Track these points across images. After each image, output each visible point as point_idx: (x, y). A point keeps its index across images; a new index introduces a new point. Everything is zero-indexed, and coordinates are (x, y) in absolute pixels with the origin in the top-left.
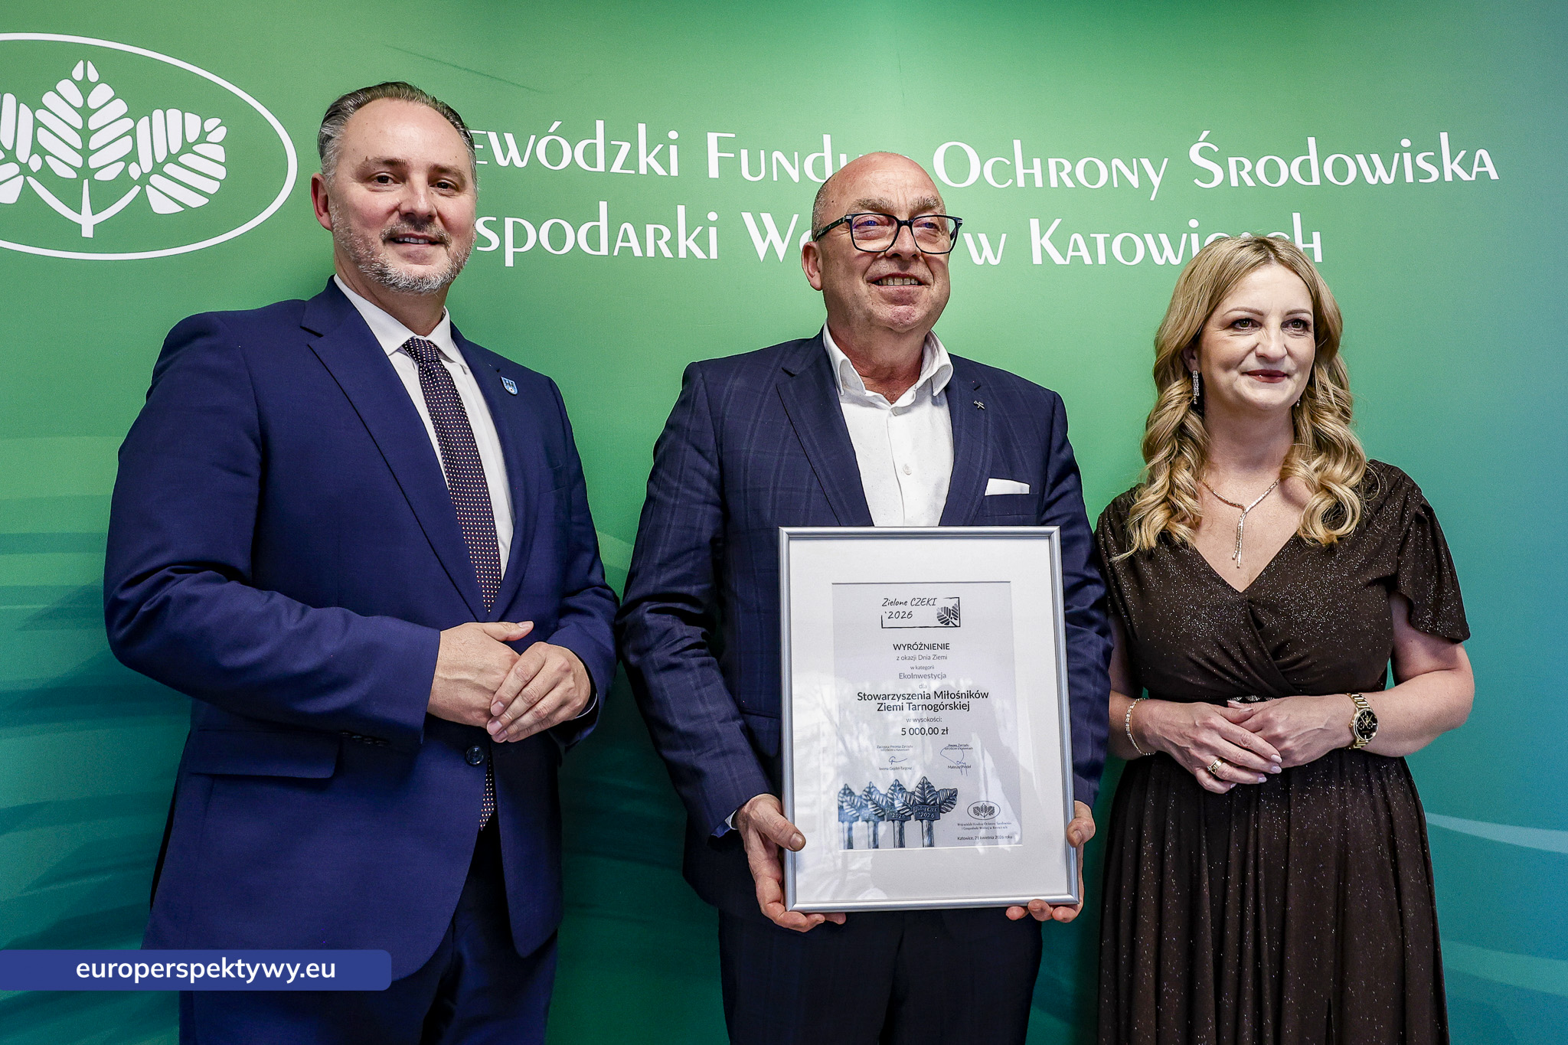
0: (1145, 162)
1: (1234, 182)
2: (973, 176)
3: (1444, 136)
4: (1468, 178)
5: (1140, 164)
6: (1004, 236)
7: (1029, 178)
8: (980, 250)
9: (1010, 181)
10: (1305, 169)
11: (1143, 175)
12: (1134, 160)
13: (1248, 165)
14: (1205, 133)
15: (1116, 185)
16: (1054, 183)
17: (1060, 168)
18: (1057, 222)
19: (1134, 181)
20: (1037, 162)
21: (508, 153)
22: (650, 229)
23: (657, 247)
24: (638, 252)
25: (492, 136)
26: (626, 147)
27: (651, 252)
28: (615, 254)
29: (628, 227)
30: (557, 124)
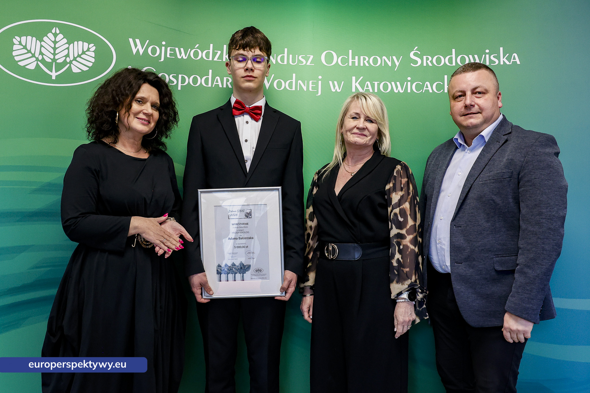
0: (394, 58)
1: (425, 65)
2: (334, 62)
3: (501, 49)
4: (509, 64)
5: (392, 58)
6: (343, 82)
7: (353, 63)
8: (334, 87)
9: (347, 64)
10: (450, 60)
11: (393, 61)
12: (390, 57)
13: (430, 58)
14: (416, 47)
15: (383, 65)
16: (362, 65)
17: (364, 59)
18: (362, 77)
19: (390, 64)
20: (357, 57)
21: (181, 54)
22: (225, 79)
23: (227, 85)
24: (220, 86)
25: (177, 49)
26: (219, 52)
27: (225, 86)
28: (213, 86)
29: (218, 78)
30: (198, 45)
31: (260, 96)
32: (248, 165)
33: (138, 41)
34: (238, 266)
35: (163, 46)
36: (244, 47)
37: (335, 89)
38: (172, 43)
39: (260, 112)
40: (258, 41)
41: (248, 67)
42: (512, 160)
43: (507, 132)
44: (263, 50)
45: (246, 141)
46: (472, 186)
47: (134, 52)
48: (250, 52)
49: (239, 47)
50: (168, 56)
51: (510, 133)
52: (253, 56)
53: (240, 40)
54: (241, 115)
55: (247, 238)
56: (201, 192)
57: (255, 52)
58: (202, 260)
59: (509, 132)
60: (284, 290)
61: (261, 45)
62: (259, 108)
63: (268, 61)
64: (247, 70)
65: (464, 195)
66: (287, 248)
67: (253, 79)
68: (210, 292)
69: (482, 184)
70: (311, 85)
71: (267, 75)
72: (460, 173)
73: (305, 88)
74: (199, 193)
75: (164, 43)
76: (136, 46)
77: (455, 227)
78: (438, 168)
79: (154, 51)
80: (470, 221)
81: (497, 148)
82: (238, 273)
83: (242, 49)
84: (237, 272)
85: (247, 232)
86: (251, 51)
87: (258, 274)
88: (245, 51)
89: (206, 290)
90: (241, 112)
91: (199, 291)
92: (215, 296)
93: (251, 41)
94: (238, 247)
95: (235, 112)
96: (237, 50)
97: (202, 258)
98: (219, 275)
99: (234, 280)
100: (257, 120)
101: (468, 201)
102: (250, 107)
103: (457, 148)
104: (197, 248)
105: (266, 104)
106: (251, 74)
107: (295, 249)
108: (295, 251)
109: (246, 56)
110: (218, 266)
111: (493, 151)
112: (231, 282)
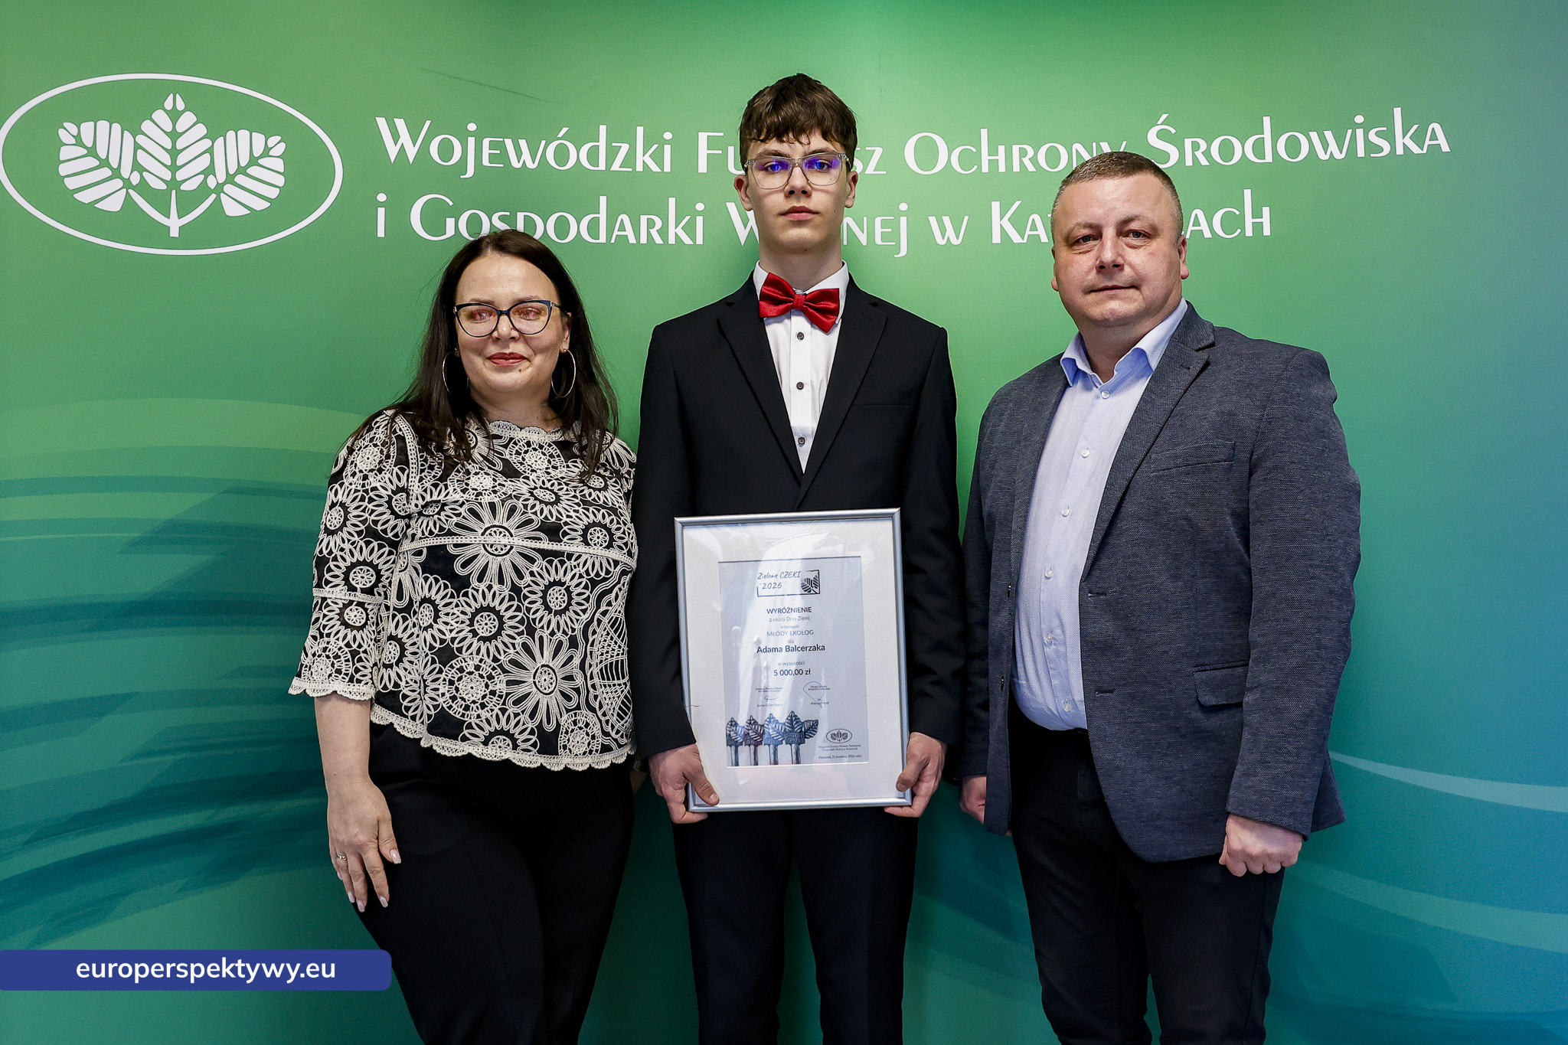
1: (1189, 162)
2: (941, 164)
7: (993, 164)
8: (944, 232)
9: (976, 167)
12: (1094, 144)
13: (1203, 145)
17: (1023, 153)
18: (1017, 204)
20: (1001, 149)
21: (522, 157)
22: (644, 219)
23: (649, 235)
24: (632, 240)
25: (509, 143)
26: (625, 147)
27: (644, 240)
28: (613, 241)
29: (625, 218)
30: (565, 130)
31: (833, 262)
32: (804, 453)
33: (400, 123)
34: (784, 724)
35: (472, 133)
36: (779, 132)
37: (946, 238)
38: (495, 127)
39: (833, 306)
40: (816, 113)
41: (793, 187)
42: (1231, 414)
43: (1205, 343)
44: (833, 137)
45: (800, 386)
46: (1130, 483)
47: (393, 156)
48: (797, 143)
49: (767, 132)
50: (486, 162)
51: (1212, 345)
52: (806, 154)
53: (769, 114)
54: (783, 317)
55: (808, 649)
56: (684, 525)
57: (809, 144)
58: (688, 712)
59: (1210, 342)
60: (909, 785)
61: (827, 123)
62: (832, 295)
63: (849, 166)
64: (791, 193)
65: (1112, 508)
66: (916, 671)
67: (809, 216)
68: (709, 797)
69: (1159, 477)
70: (878, 230)
71: (848, 203)
72: (1087, 453)
73: (863, 238)
74: (678, 527)
75: (472, 127)
76: (396, 136)
77: (1090, 595)
78: (1019, 442)
79: (446, 150)
80: (1129, 578)
81: (1184, 384)
82: (784, 742)
83: (775, 139)
84: (782, 741)
85: (807, 633)
86: (801, 143)
87: (837, 745)
88: (784, 144)
89: (699, 791)
90: (782, 307)
91: (680, 796)
92: (721, 806)
93: (797, 114)
94: (784, 673)
95: (768, 308)
96: (762, 141)
97: (687, 704)
98: (733, 747)
99: (772, 762)
100: (826, 329)
101: (1122, 524)
102: (807, 292)
103: (1067, 386)
104: (675, 677)
105: (851, 284)
106: (803, 203)
107: (934, 673)
108: (934, 678)
109: (786, 156)
110: (731, 725)
111: (1176, 391)
112: (764, 766)
